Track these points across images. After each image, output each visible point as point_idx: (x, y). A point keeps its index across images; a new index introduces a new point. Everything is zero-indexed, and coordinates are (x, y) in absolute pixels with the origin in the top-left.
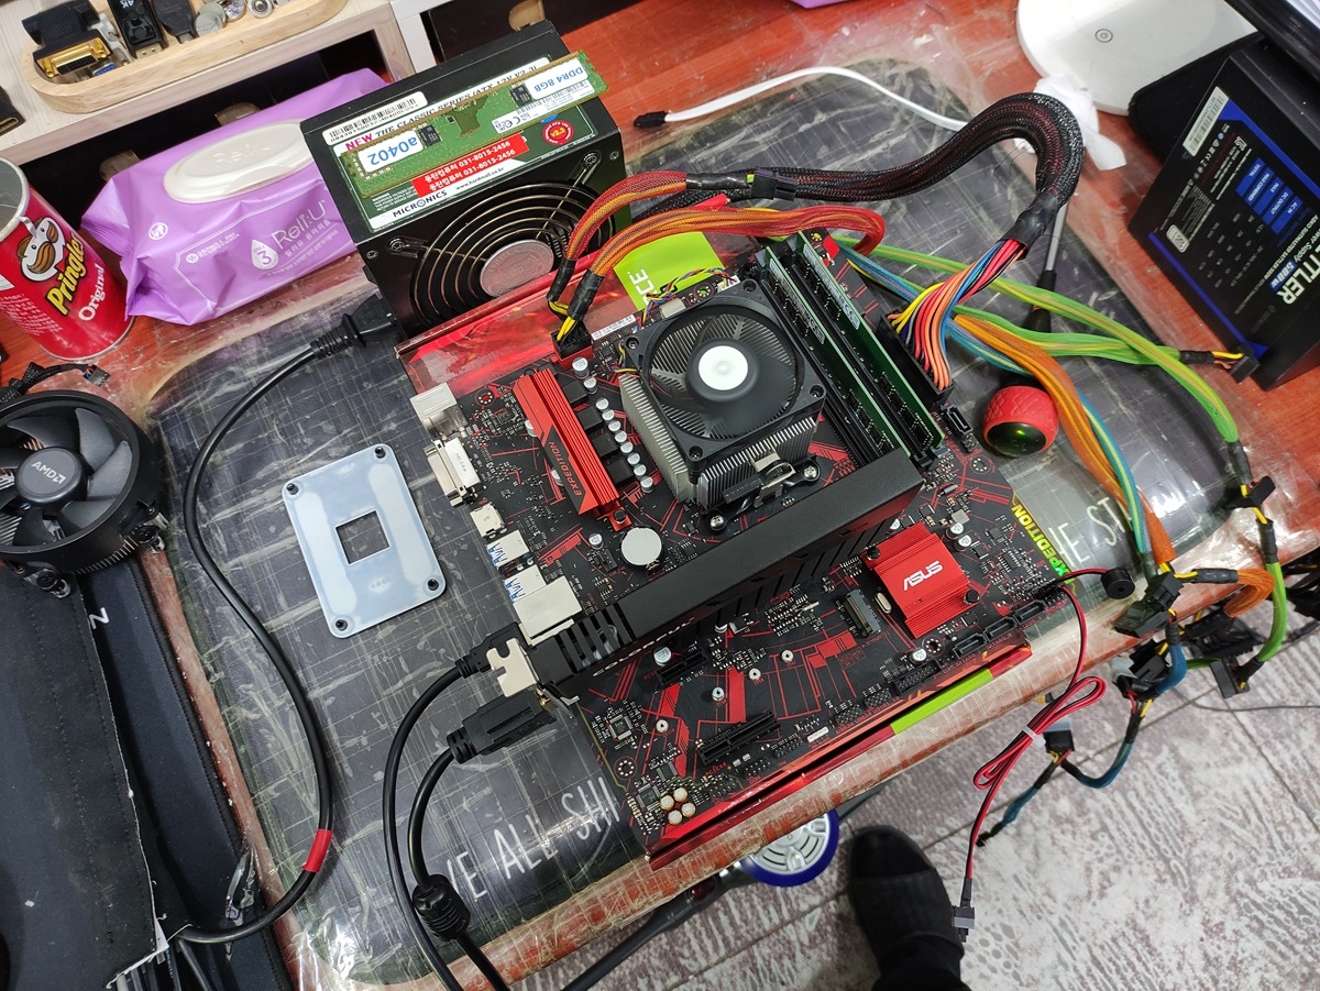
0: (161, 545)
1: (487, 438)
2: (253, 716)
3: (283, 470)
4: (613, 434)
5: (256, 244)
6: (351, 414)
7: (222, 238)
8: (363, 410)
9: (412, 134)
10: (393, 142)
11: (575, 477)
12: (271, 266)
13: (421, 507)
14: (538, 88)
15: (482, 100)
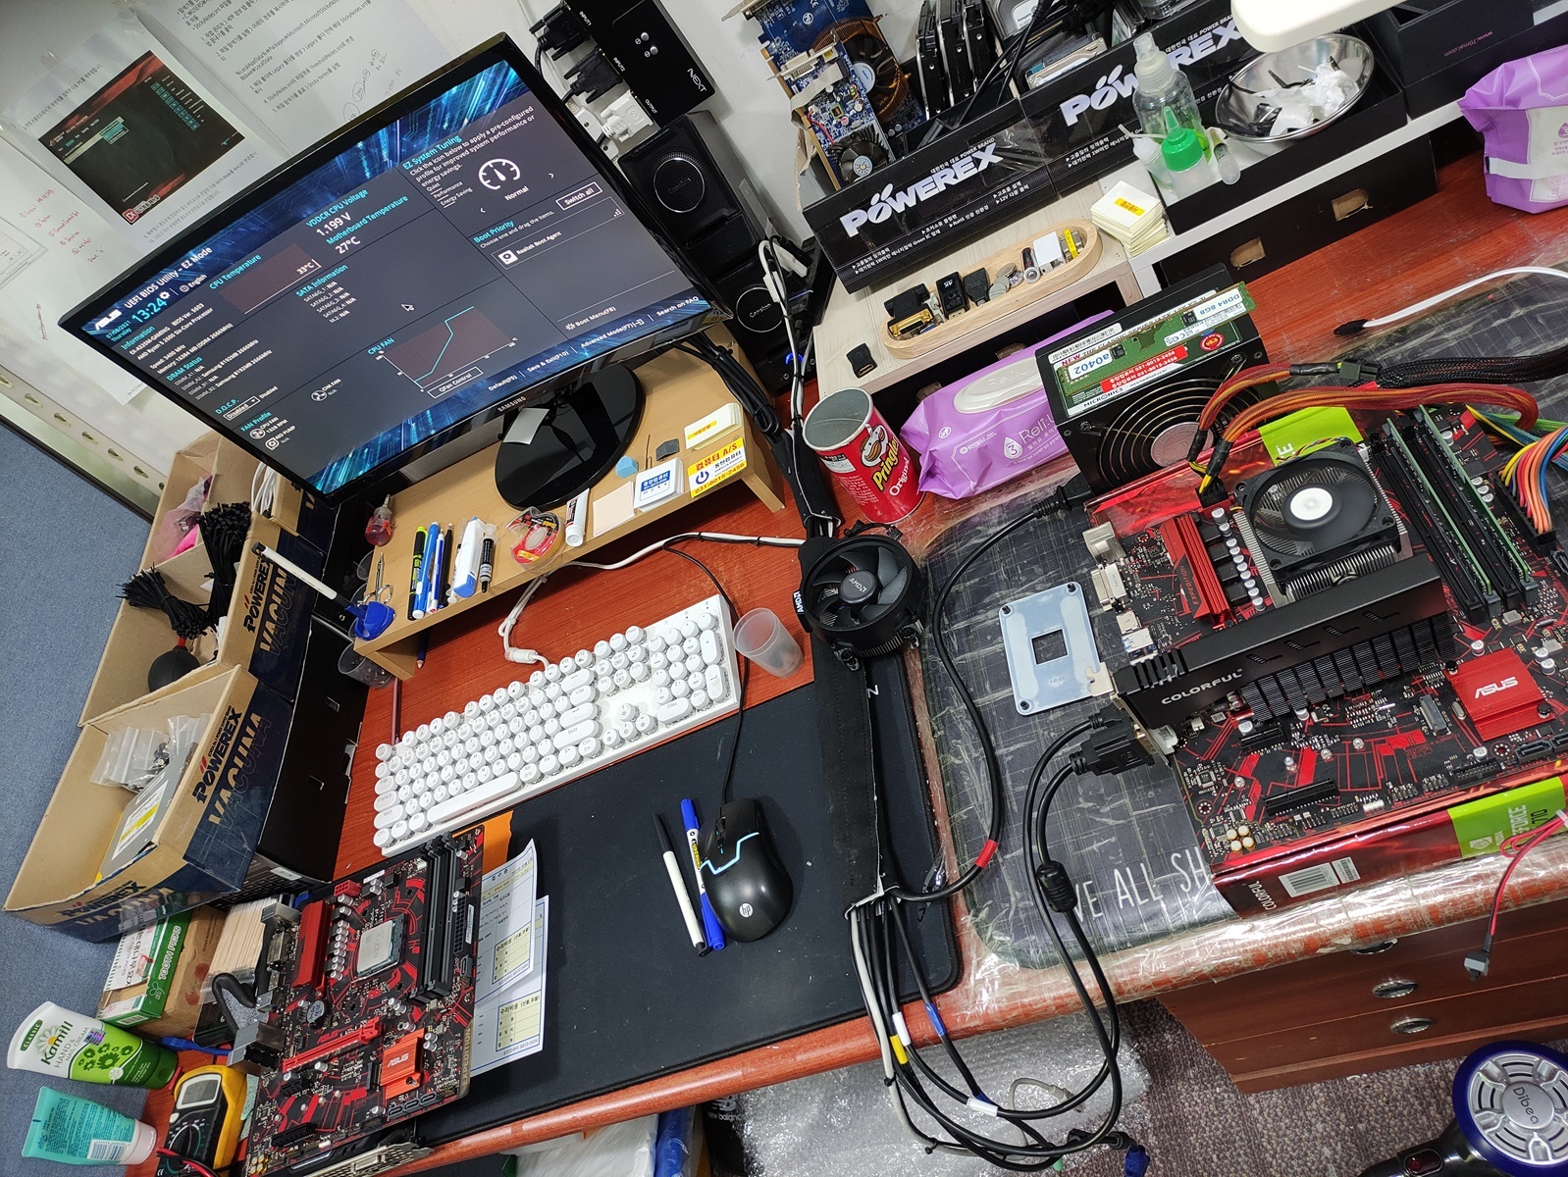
0: (917, 643)
1: (1139, 566)
2: (957, 762)
3: (1003, 598)
4: (1236, 565)
5: (1008, 440)
6: (1055, 560)
7: (985, 435)
8: (1065, 558)
9: (1107, 352)
10: (1092, 359)
11: (1195, 591)
12: (1016, 456)
13: (1096, 630)
14: (1202, 312)
15: (1160, 324)
